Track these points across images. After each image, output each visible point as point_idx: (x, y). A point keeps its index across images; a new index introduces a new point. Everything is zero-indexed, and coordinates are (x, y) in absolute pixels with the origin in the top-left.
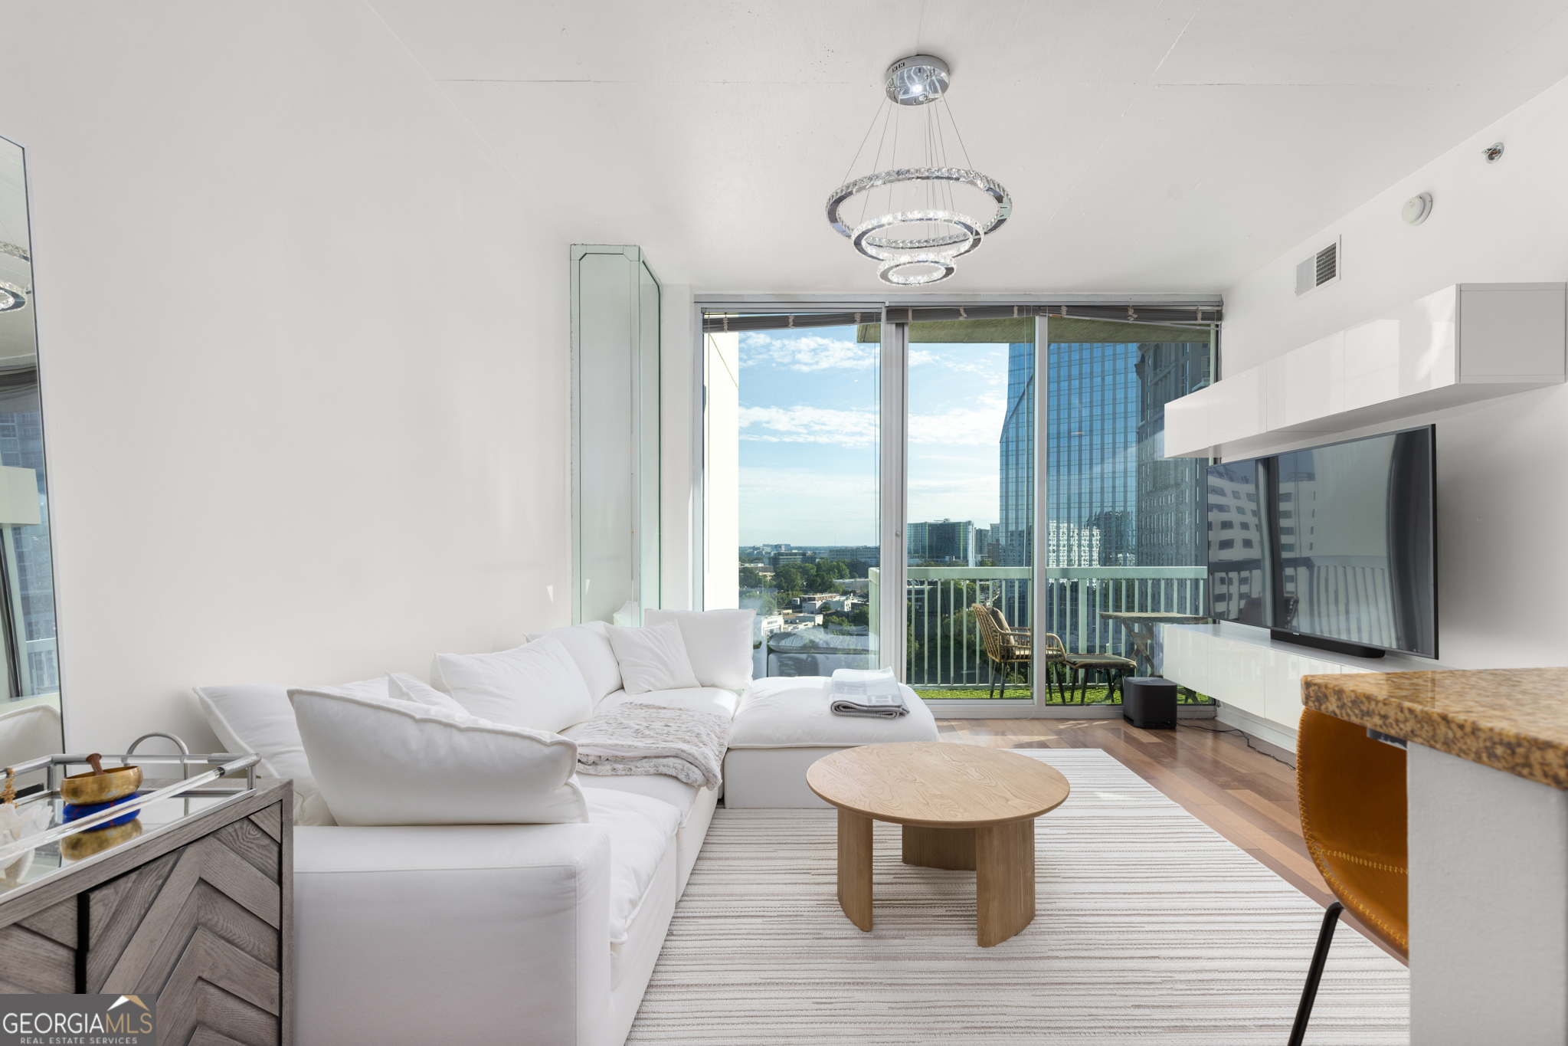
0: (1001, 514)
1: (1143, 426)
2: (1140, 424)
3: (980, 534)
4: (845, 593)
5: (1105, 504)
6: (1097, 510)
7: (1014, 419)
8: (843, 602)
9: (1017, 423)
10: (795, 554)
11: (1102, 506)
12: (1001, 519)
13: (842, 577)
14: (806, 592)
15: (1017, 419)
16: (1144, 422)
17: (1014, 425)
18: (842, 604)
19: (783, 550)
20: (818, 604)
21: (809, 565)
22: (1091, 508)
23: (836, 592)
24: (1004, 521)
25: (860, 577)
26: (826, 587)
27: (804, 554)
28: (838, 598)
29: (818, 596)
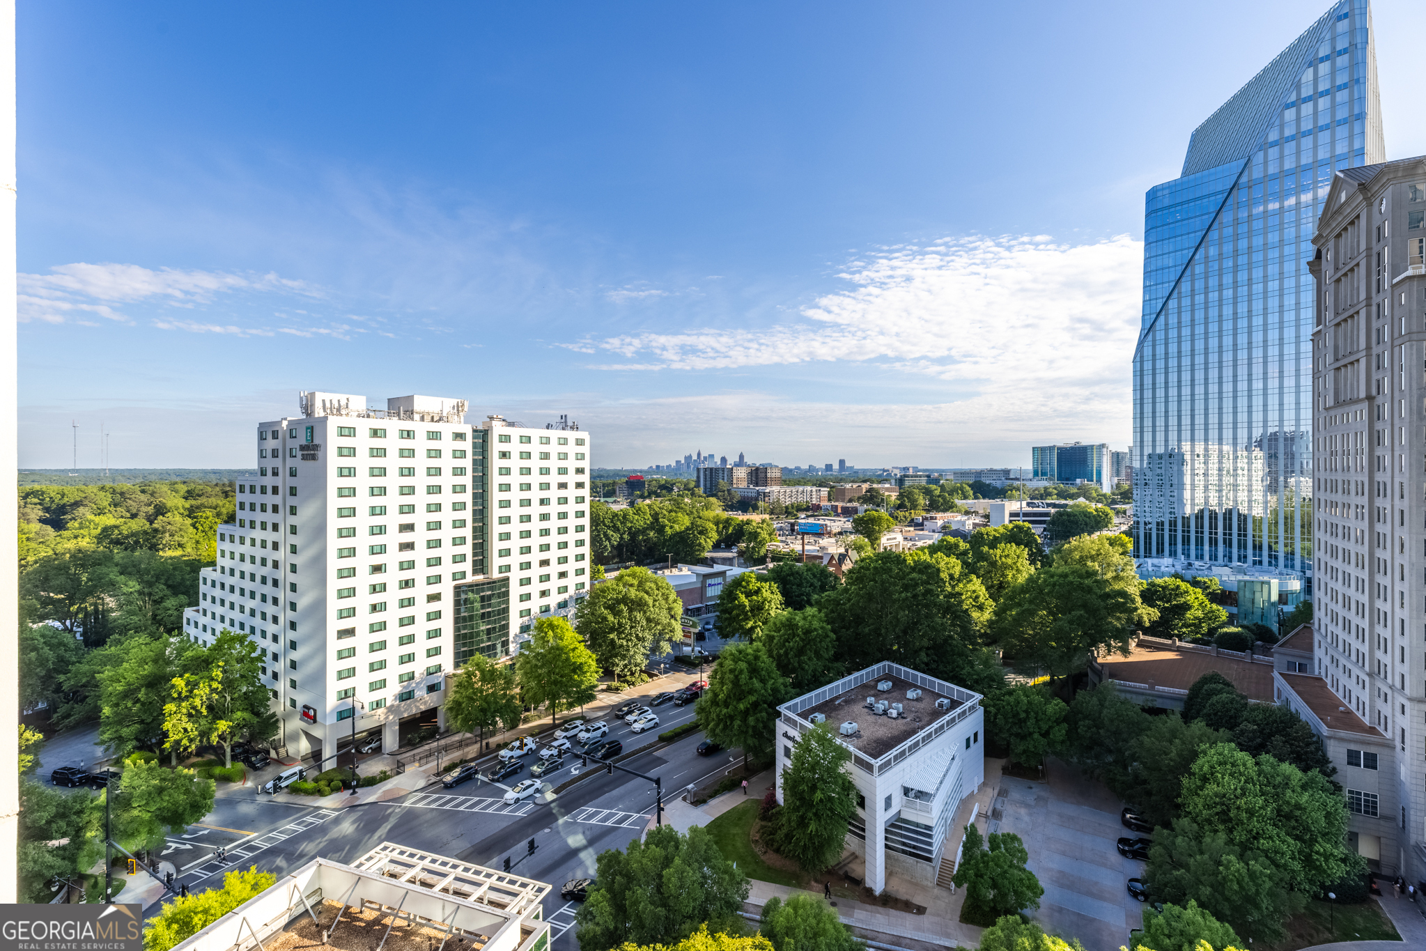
0: (1135, 437)
1: (1320, 331)
2: (1317, 329)
3: (1117, 458)
4: (967, 513)
5: (1269, 424)
6: (1257, 433)
7: (1150, 337)
8: (965, 522)
9: (1154, 341)
10: (920, 476)
11: (1265, 426)
12: (1135, 442)
13: (965, 498)
14: (928, 511)
15: (1154, 337)
16: (1320, 327)
17: (1150, 343)
18: (964, 524)
19: (911, 472)
20: (940, 523)
21: (933, 487)
22: (1250, 428)
23: (959, 511)
24: (1138, 444)
25: (984, 498)
26: (949, 507)
27: (928, 476)
28: (959, 517)
29: (939, 515)
